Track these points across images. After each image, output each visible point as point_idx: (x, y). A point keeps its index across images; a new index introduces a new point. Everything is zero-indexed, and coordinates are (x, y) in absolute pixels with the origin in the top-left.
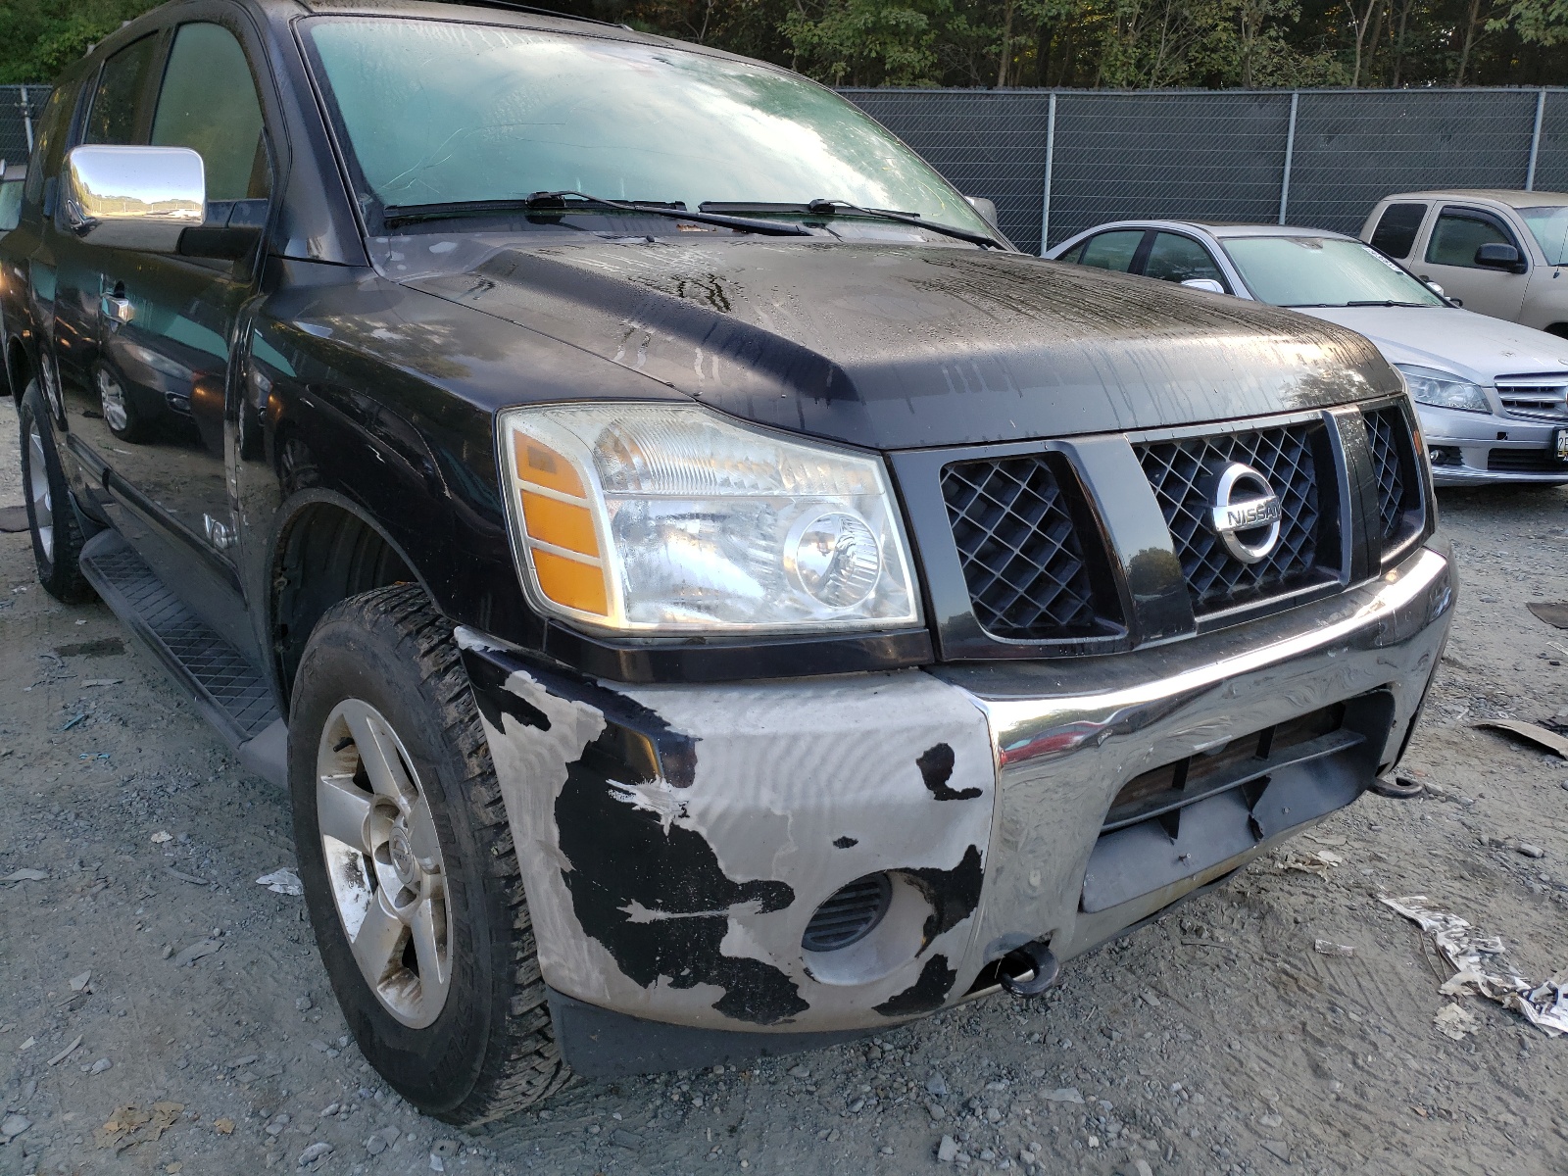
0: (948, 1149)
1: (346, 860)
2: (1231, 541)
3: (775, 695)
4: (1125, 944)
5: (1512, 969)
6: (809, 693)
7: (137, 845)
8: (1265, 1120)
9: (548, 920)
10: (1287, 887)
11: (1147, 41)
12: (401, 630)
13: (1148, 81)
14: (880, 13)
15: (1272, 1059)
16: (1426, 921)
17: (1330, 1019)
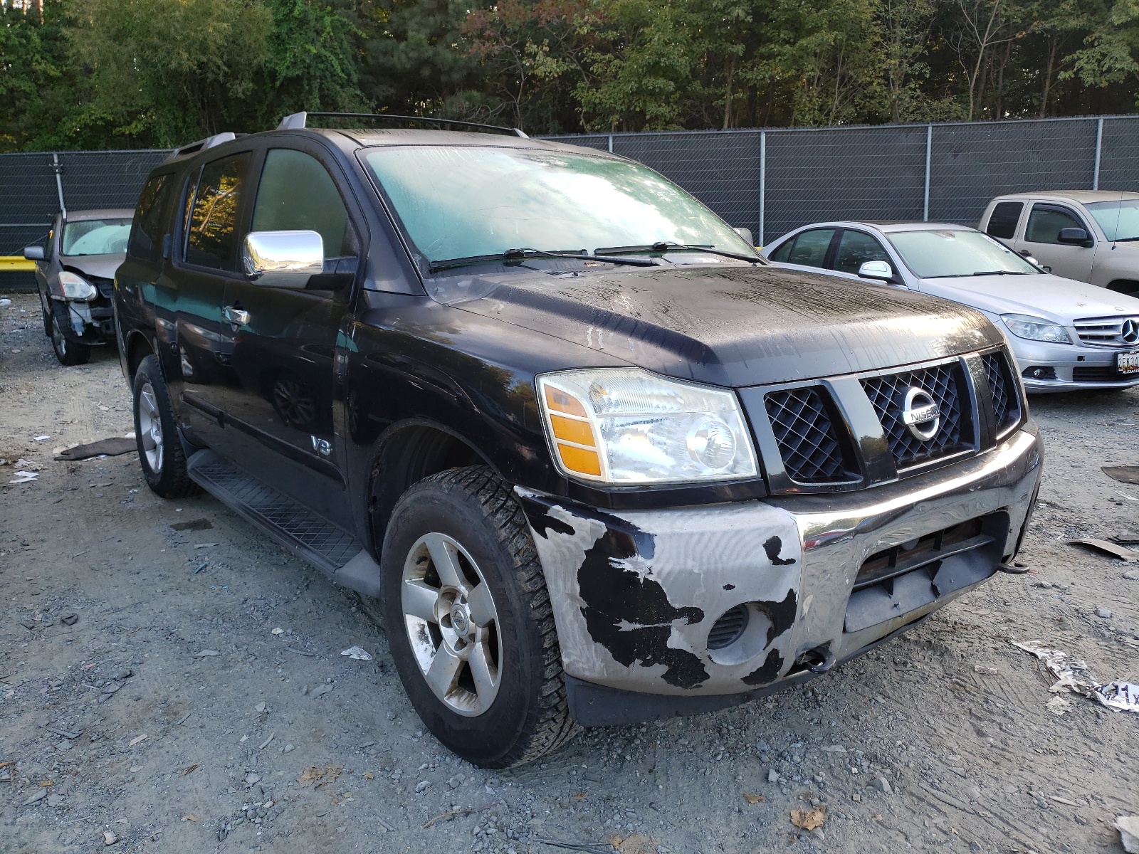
0: (773, 776)
1: (418, 629)
2: (914, 430)
3: (688, 514)
4: (862, 672)
5: (1092, 678)
6: (705, 513)
7: (265, 636)
8: (951, 757)
9: (571, 638)
10: (956, 639)
11: (826, 92)
12: (468, 492)
13: (828, 120)
14: (641, 82)
15: (952, 728)
16: (1040, 653)
17: (985, 707)
